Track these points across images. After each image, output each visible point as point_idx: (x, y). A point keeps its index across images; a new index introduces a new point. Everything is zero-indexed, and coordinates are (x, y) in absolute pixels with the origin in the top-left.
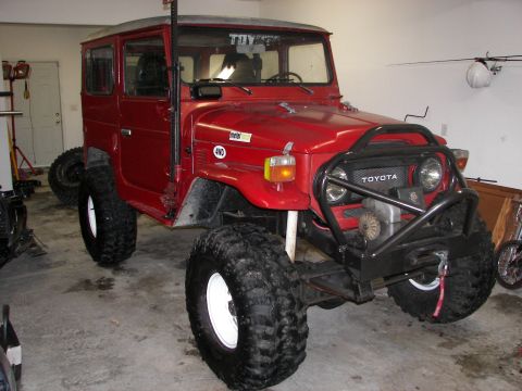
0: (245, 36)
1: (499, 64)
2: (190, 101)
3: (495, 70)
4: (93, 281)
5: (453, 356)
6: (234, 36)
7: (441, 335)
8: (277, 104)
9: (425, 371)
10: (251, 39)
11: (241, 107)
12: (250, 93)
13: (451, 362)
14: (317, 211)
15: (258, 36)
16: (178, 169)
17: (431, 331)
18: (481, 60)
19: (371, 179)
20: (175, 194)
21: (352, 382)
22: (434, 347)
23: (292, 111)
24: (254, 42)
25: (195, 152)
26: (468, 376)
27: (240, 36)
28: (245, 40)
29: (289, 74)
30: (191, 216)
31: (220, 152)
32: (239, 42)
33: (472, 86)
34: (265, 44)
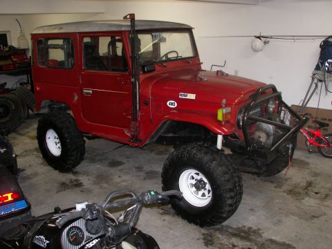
1: (268, 39)
3: (265, 43)
4: (68, 182)
5: (285, 192)
6: (154, 34)
7: (272, 182)
9: (278, 201)
12: (166, 67)
13: (285, 194)
16: (139, 114)
17: (266, 181)
18: (259, 37)
20: (137, 128)
21: (251, 212)
22: (273, 189)
23: (206, 79)
26: (297, 199)
27: (157, 34)
28: (159, 36)
31: (172, 104)
32: (157, 37)
33: (255, 51)
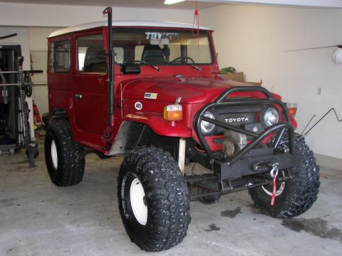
0: (155, 34)
2: (120, 75)
6: (148, 34)
8: (174, 76)
10: (160, 35)
11: (152, 78)
12: (158, 70)
14: (196, 139)
15: (164, 34)
16: (113, 118)
18: (341, 46)
19: (231, 120)
20: (111, 134)
23: (183, 80)
24: (162, 37)
25: (123, 106)
27: (152, 34)
28: (155, 36)
29: (187, 58)
30: (121, 148)
31: (138, 106)
32: (152, 37)
34: (169, 38)
